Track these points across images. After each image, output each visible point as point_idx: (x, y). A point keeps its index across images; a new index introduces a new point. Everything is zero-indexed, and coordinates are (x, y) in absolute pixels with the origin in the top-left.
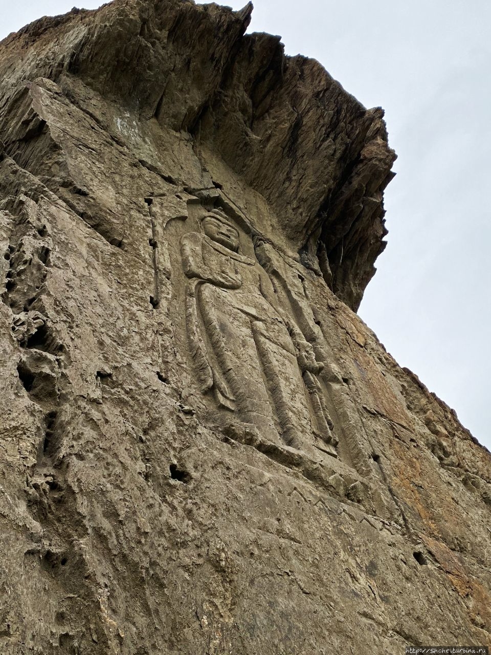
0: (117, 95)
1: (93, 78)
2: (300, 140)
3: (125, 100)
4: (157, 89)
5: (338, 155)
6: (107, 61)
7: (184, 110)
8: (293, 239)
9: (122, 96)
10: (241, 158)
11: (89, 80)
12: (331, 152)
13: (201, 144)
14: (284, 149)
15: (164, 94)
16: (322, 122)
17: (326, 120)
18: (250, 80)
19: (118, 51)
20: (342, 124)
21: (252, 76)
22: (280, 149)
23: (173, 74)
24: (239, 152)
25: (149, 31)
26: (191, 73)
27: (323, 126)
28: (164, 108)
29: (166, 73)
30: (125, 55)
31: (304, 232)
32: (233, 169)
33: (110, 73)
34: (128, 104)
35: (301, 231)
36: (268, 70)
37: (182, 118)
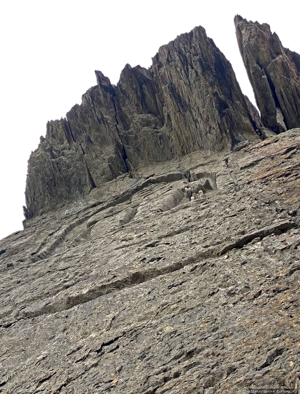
0: (63, 201)
1: (42, 208)
2: (181, 95)
3: (69, 198)
4: (82, 172)
5: (199, 71)
6: (41, 191)
7: (105, 165)
8: (223, 148)
9: (66, 198)
10: (166, 148)
11: (41, 211)
12: (194, 75)
13: (137, 170)
14: (180, 111)
15: (89, 171)
16: (179, 69)
17: (179, 66)
18: (137, 105)
19: (43, 179)
20: (188, 54)
21: (136, 102)
22: (177, 114)
23: (85, 155)
24: (162, 146)
25: (56, 151)
26: (96, 142)
27: (181, 70)
28: (94, 176)
29: (81, 159)
30: (48, 176)
31: (224, 135)
32: (168, 159)
33: (49, 195)
34: (73, 199)
35: (223, 136)
36: (141, 88)
37: (108, 169)
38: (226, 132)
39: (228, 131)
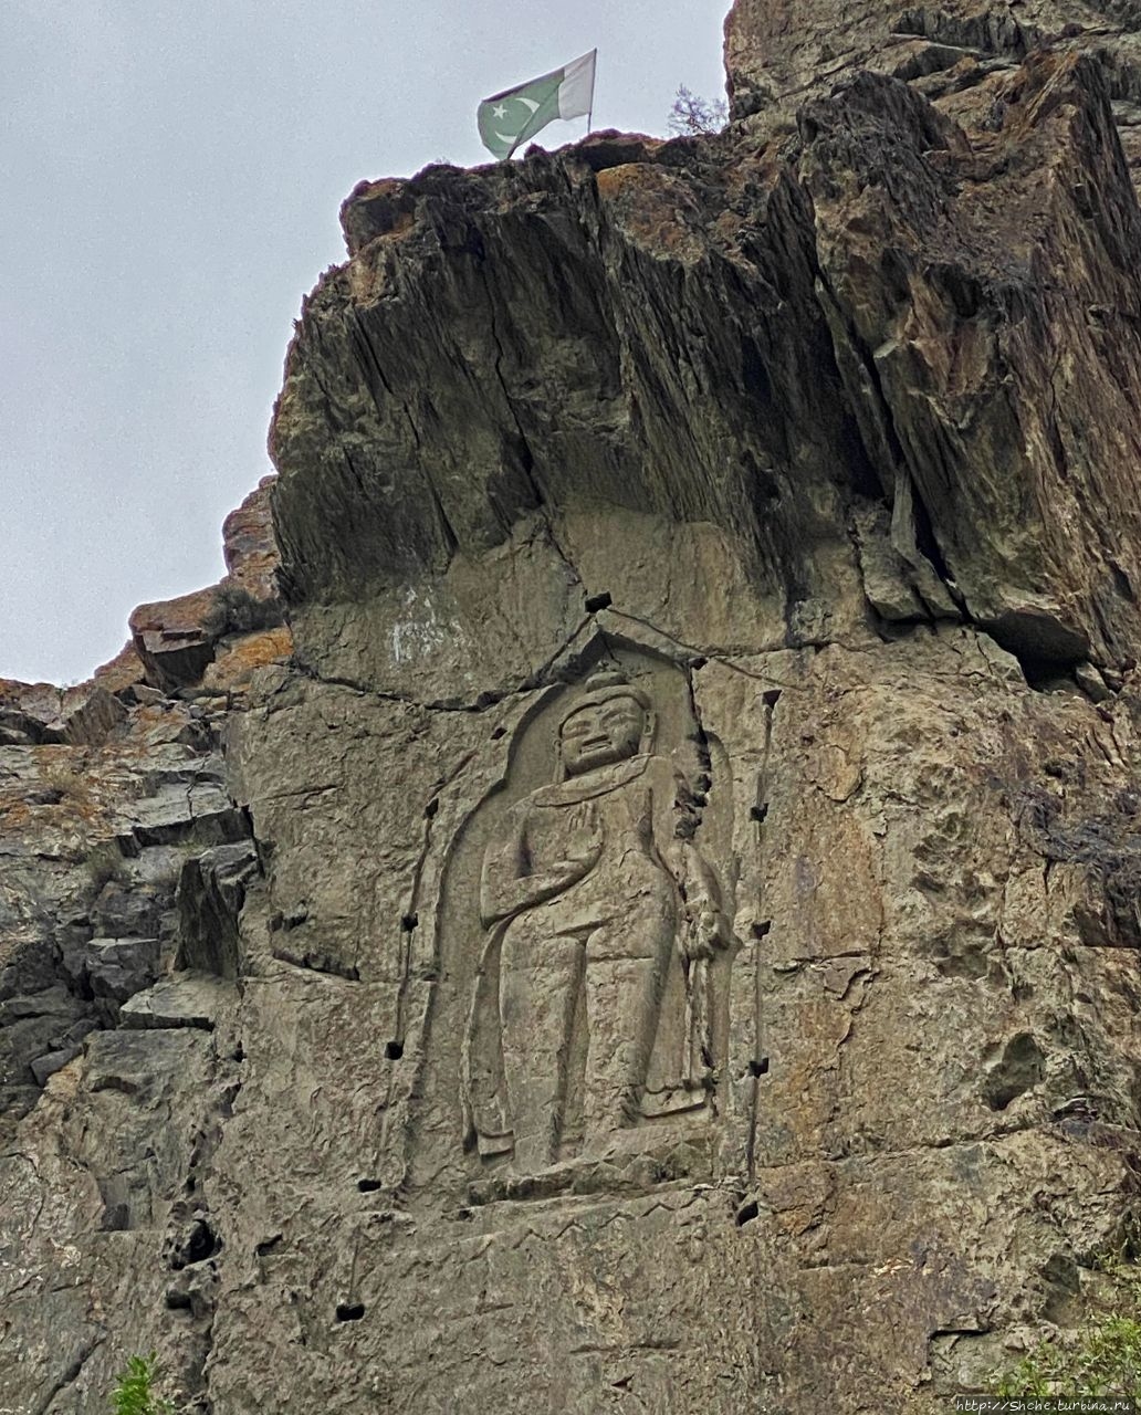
0: (379, 575)
1: (326, 585)
2: (664, 386)
3: (395, 572)
4: (420, 504)
5: (706, 384)
6: (319, 540)
7: (480, 499)
10: (634, 482)
11: (324, 593)
12: (694, 385)
13: (563, 516)
14: (662, 414)
15: (437, 500)
16: (655, 333)
18: (550, 314)
19: (319, 510)
20: (675, 317)
21: (548, 305)
22: (658, 419)
23: (423, 452)
24: (623, 474)
25: (342, 411)
26: (447, 421)
28: (454, 523)
29: (414, 462)
30: (333, 507)
31: (770, 567)
33: (340, 554)
34: (404, 572)
35: (766, 568)
36: (557, 269)
37: (489, 514)
38: (773, 561)
39: (778, 560)
